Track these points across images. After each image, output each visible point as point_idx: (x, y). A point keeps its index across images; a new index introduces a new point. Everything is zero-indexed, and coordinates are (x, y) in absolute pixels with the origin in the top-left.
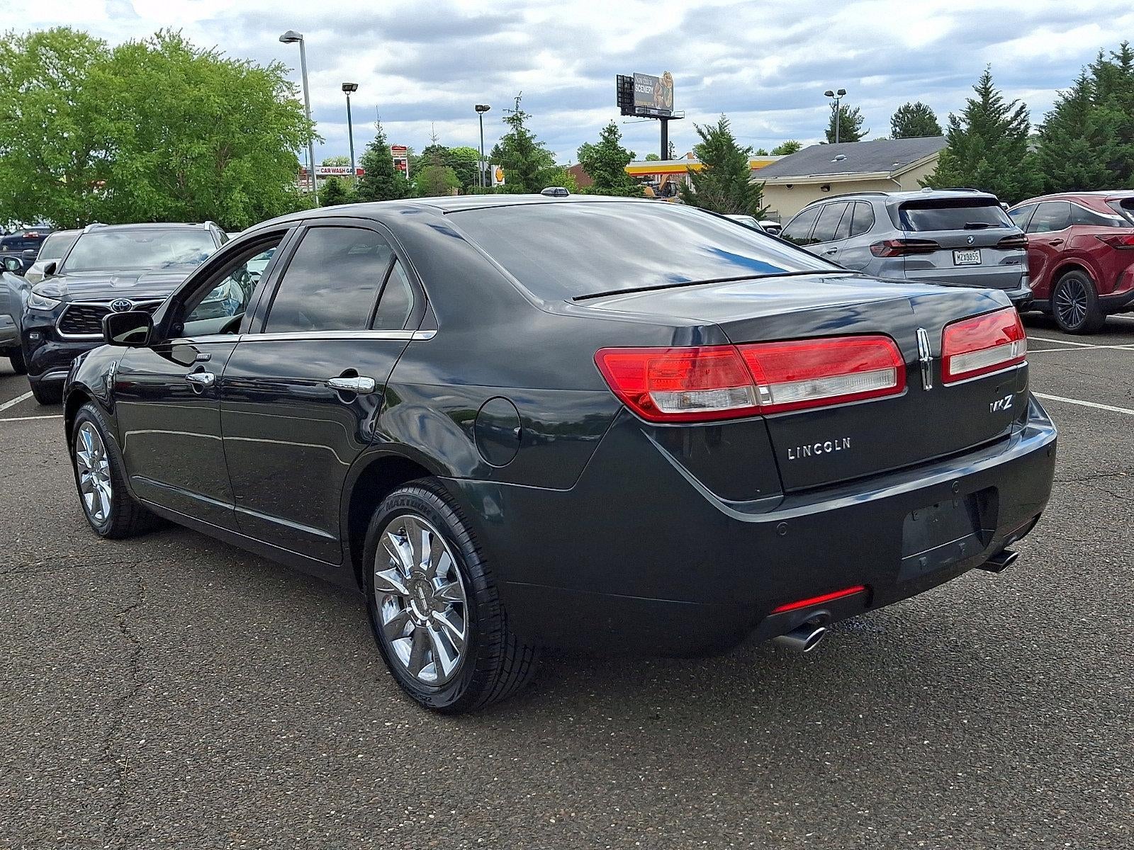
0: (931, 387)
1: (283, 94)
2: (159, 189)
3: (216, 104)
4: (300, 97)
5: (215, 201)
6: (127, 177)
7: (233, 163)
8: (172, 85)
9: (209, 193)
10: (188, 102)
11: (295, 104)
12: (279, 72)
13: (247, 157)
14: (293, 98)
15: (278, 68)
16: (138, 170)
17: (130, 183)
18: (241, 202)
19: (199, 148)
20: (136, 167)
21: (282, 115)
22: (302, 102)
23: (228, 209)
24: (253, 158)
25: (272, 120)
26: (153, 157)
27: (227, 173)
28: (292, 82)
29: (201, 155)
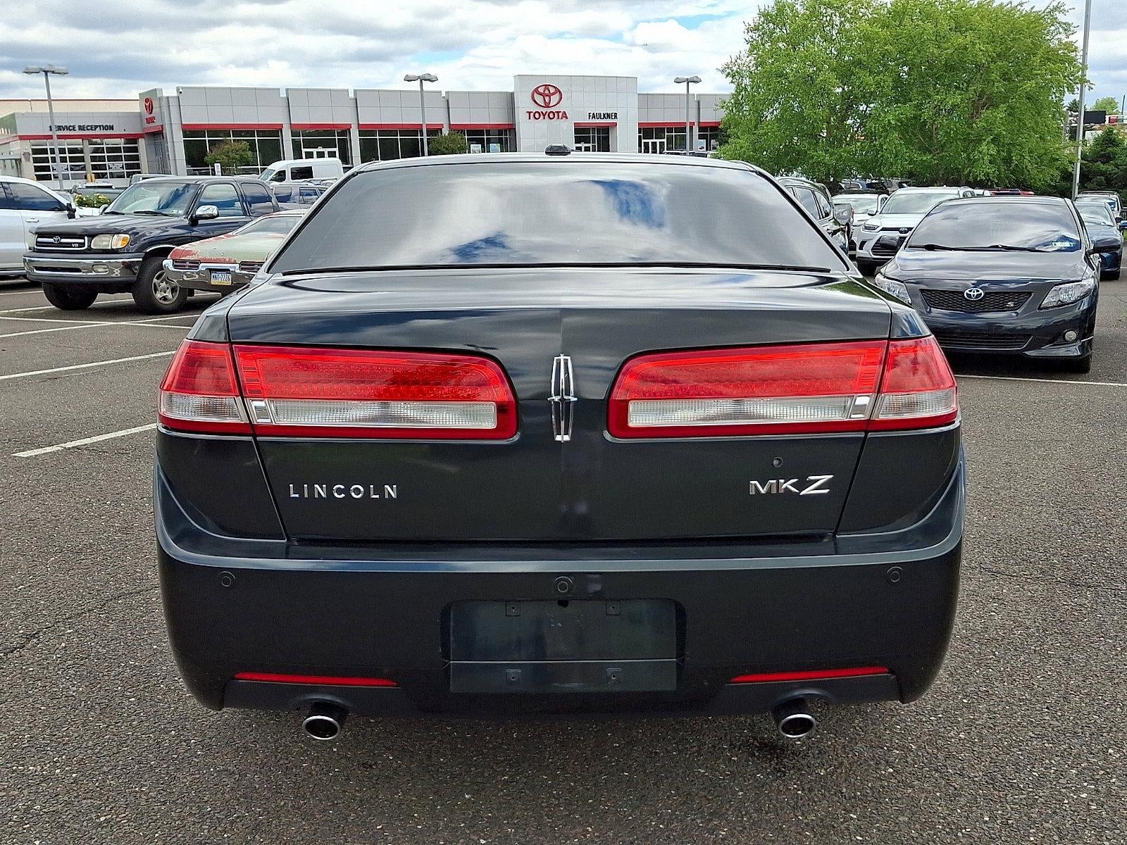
0: (567, 438)
1: (1059, 36)
2: (909, 142)
3: (982, 50)
4: (1077, 38)
5: (962, 153)
6: (879, 130)
7: (986, 113)
8: (937, 34)
9: (957, 146)
10: (950, 51)
11: (1070, 47)
12: (1057, 13)
13: (1003, 107)
14: (1067, 40)
15: (1056, 8)
16: (889, 123)
17: (881, 136)
18: (988, 154)
19: (955, 98)
20: (889, 120)
21: (1049, 60)
22: (1080, 45)
23: (974, 162)
24: (1010, 107)
25: (1036, 66)
26: (907, 110)
27: (979, 124)
28: (1070, 23)
29: (954, 106)
